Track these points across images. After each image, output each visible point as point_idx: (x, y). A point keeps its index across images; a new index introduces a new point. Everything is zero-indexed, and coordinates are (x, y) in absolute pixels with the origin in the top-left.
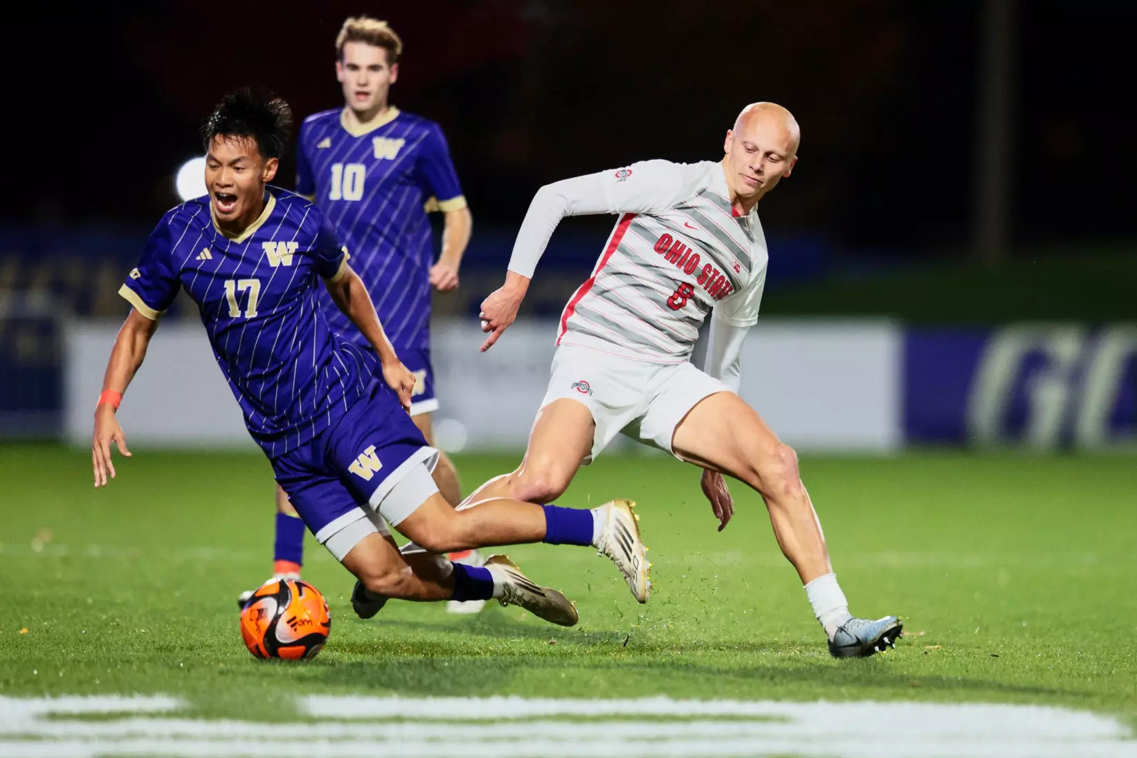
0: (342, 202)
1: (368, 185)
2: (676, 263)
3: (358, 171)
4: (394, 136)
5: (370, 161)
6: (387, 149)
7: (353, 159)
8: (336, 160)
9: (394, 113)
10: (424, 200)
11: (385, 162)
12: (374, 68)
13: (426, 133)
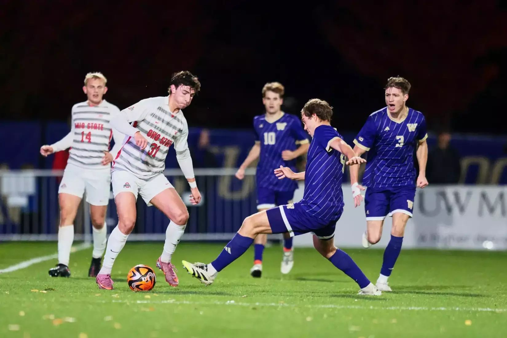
0: (268, 145)
1: (277, 139)
3: (273, 135)
4: (283, 122)
5: (276, 131)
6: (281, 127)
7: (271, 131)
8: (265, 132)
9: (282, 114)
10: (295, 141)
11: (281, 131)
12: (275, 99)
13: (293, 120)
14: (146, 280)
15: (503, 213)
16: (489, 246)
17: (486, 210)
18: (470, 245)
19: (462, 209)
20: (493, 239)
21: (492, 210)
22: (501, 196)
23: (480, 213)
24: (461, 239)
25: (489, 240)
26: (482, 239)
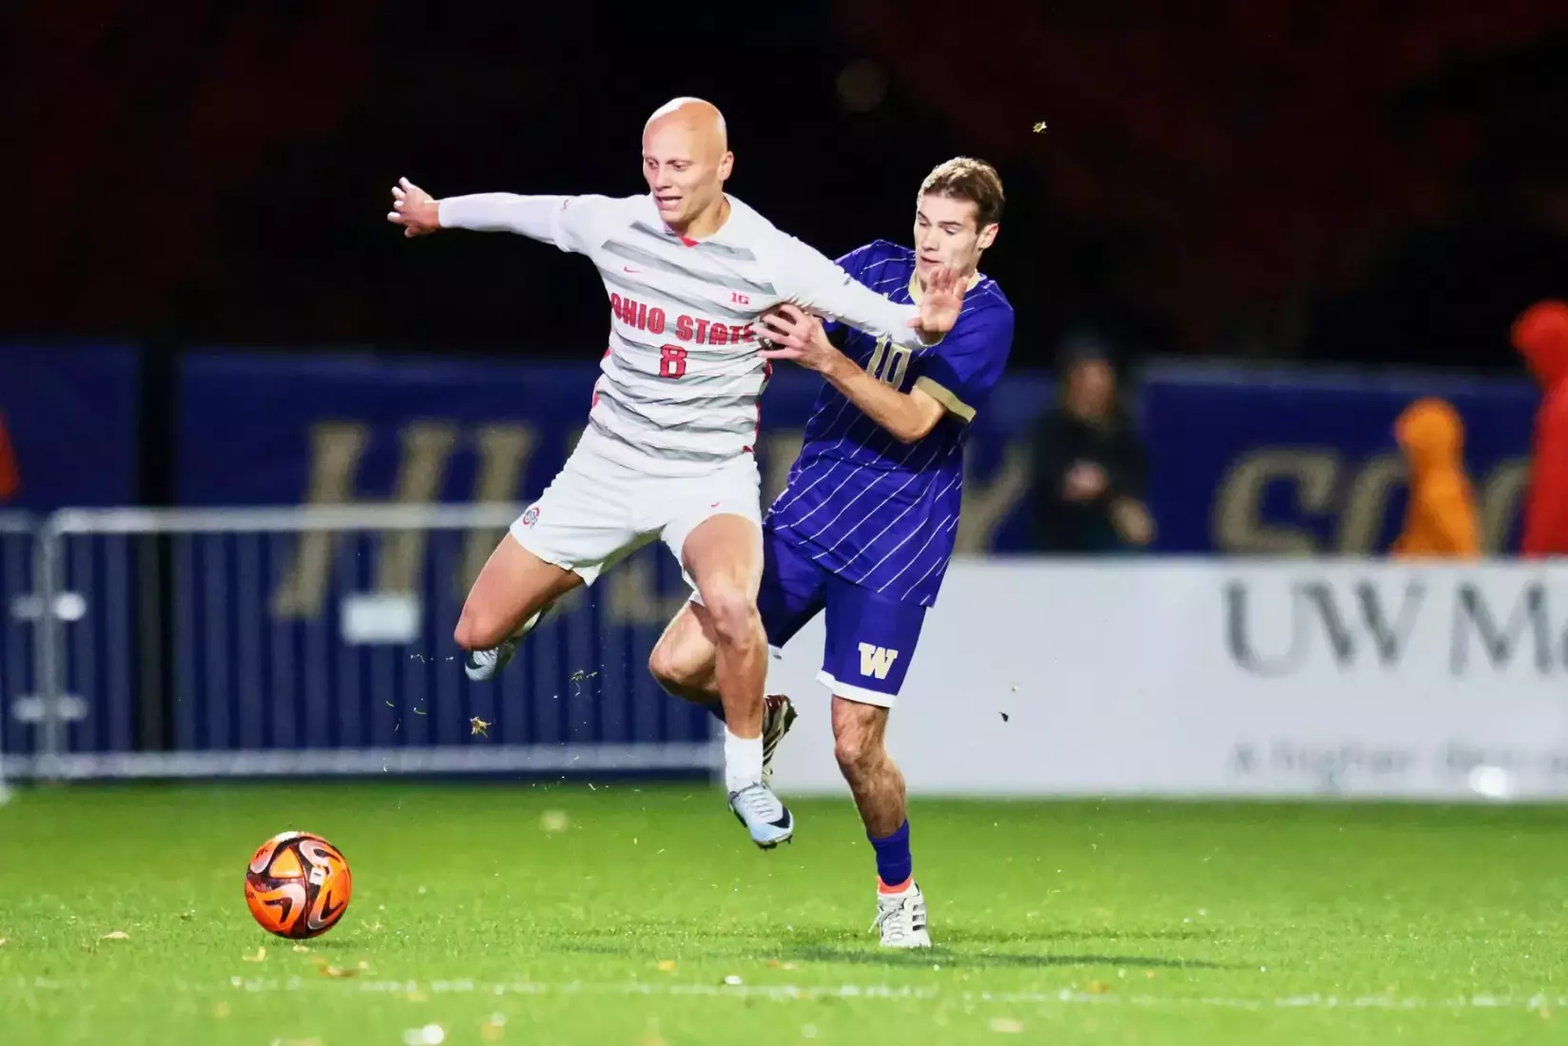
2: (637, 325)
14: (322, 872)
15: (1543, 660)
16: (1492, 784)
17: (1477, 649)
18: (1422, 782)
19: (1389, 649)
20: (1505, 760)
21: (1499, 650)
22: (1535, 599)
23: (1458, 660)
24: (1386, 761)
25: (1493, 764)
26: (1465, 759)
